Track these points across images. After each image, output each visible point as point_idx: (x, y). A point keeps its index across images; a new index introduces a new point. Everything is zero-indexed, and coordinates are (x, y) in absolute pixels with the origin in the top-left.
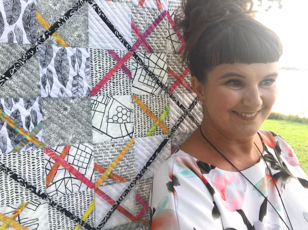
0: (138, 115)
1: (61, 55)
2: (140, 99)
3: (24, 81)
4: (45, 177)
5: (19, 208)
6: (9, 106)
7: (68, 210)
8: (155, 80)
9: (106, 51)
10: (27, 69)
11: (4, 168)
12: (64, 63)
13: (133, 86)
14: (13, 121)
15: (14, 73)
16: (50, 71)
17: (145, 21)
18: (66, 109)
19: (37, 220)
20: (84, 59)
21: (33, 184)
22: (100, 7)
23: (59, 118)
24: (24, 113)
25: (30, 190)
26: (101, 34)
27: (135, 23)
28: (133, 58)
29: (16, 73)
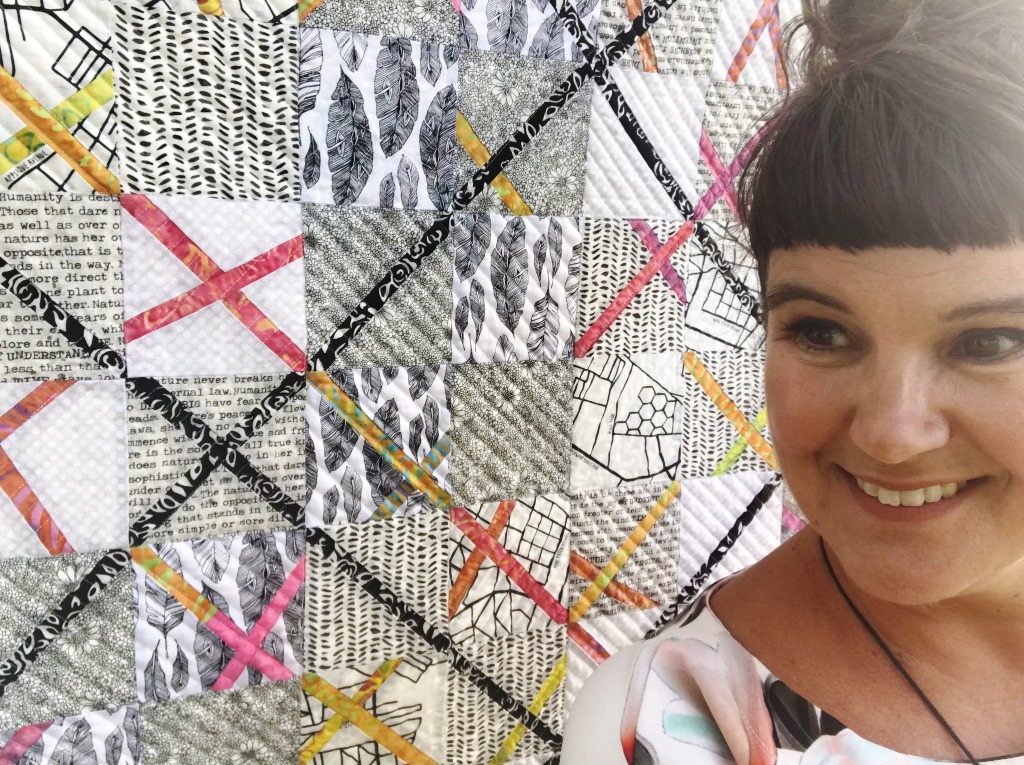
0: (696, 411)
1: (509, 239)
2: (704, 363)
3: (413, 319)
4: (448, 589)
5: (376, 674)
6: (371, 391)
7: (496, 682)
8: (748, 305)
9: (626, 222)
10: (423, 282)
11: (350, 564)
12: (515, 264)
13: (687, 325)
14: (379, 433)
15: (390, 296)
16: (478, 288)
17: (738, 127)
18: (508, 396)
19: (418, 707)
20: (567, 249)
21: (417, 609)
22: (624, 93)
23: (491, 422)
24: (410, 410)
25: (410, 624)
26: (619, 173)
27: (711, 134)
28: (696, 239)
29: (395, 295)
